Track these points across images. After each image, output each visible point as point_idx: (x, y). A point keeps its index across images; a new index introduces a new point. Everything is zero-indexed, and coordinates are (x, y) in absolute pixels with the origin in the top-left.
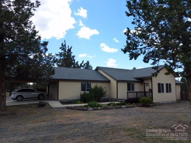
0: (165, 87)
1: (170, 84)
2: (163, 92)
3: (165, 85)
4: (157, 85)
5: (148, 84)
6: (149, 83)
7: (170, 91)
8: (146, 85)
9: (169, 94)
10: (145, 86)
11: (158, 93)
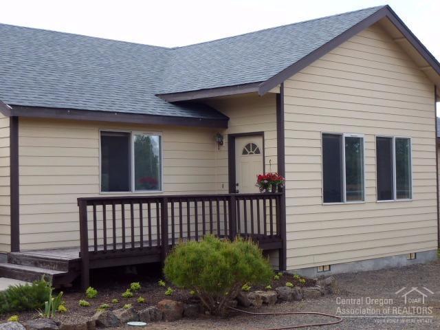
0: (374, 161)
1: (403, 144)
2: (356, 194)
3: (374, 146)
4: (319, 144)
5: (257, 141)
6: (261, 134)
7: (404, 193)
8: (240, 144)
9: (395, 207)
10: (239, 157)
11: (320, 200)
